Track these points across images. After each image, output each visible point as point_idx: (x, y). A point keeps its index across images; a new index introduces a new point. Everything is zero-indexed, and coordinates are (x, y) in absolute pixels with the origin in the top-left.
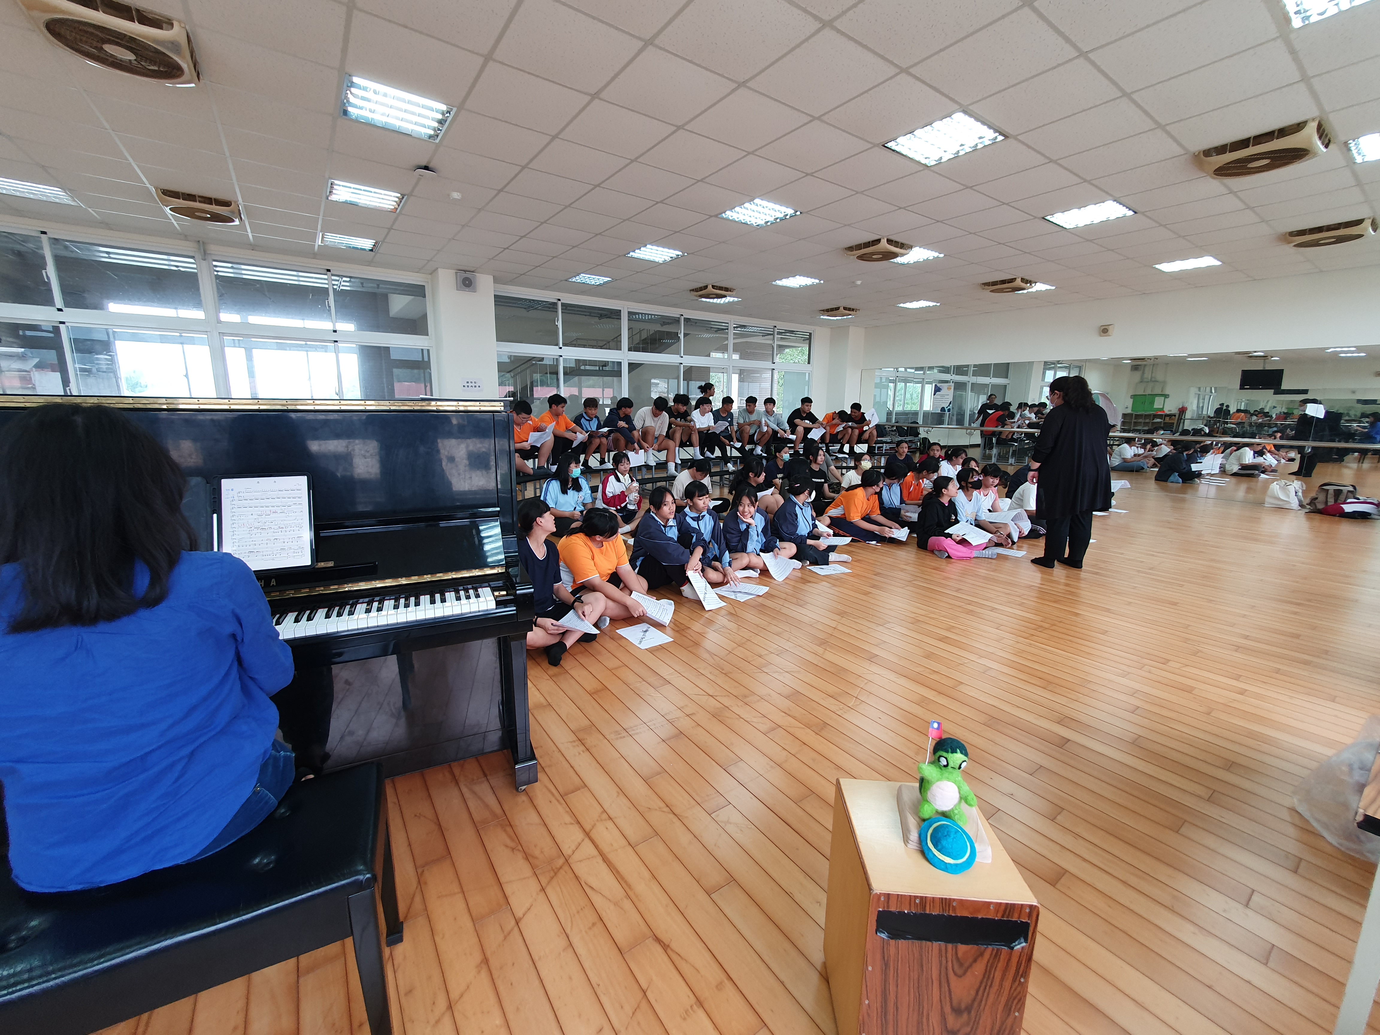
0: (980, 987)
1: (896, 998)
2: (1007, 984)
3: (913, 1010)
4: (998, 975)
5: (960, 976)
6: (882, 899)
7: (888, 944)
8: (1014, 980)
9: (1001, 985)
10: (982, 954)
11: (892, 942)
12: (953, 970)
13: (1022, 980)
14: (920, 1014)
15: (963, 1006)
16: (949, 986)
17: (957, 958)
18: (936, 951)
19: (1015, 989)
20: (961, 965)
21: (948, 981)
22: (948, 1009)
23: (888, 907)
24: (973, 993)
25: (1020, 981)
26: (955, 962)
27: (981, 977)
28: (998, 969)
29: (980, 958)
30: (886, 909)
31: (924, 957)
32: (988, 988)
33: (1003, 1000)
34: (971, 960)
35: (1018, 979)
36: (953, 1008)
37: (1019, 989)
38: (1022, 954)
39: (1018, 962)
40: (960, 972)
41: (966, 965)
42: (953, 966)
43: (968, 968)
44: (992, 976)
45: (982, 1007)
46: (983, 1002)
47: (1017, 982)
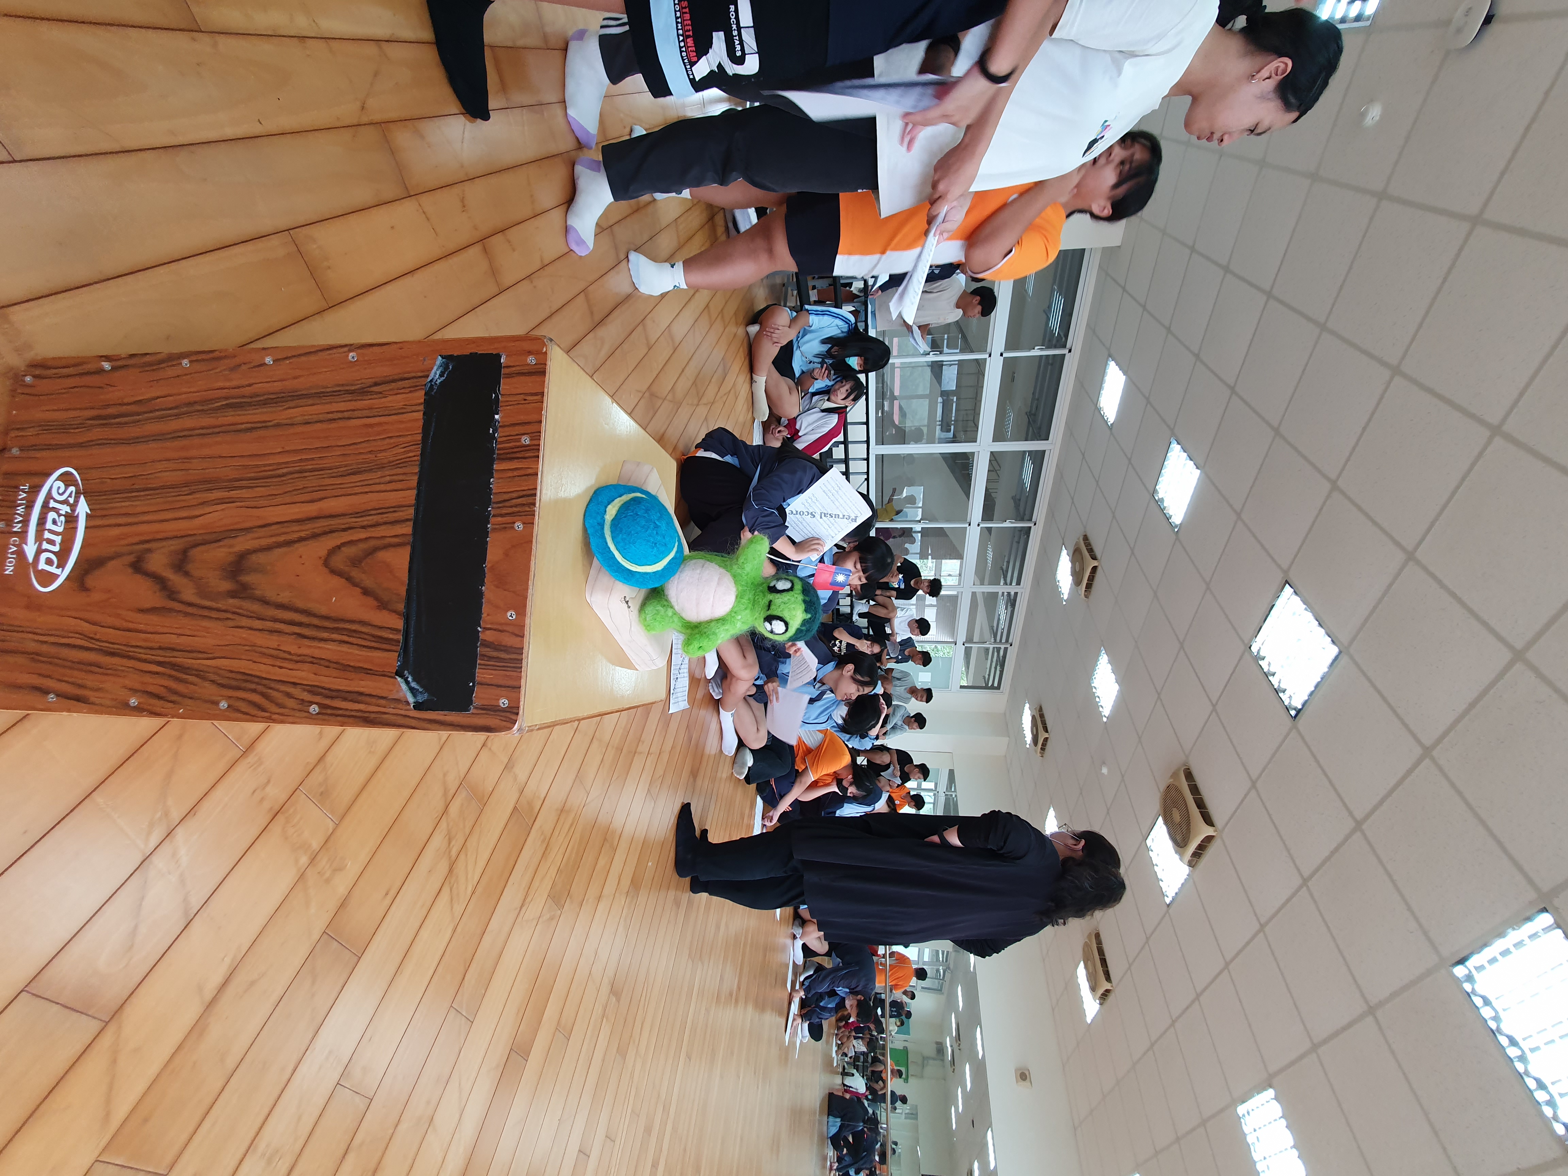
0: (297, 610)
1: (278, 425)
2: (305, 674)
3: (245, 467)
4: (330, 650)
5: (326, 563)
6: (531, 360)
7: (414, 388)
8: (313, 690)
9: (301, 660)
10: (383, 605)
11: (419, 396)
12: (344, 544)
13: (314, 709)
14: (232, 484)
15: (247, 578)
16: (301, 540)
17: (376, 549)
18: (393, 498)
19: (289, 695)
20: (356, 562)
21: (315, 536)
22: (242, 544)
23: (509, 376)
24: (284, 597)
25: (312, 703)
26: (362, 546)
27: (323, 610)
28: (345, 648)
29: (375, 603)
30: (503, 371)
31: (379, 474)
32: (297, 629)
33: (262, 669)
34: (368, 582)
35: (318, 699)
36: (242, 556)
37: (291, 703)
38: (383, 702)
39: (361, 694)
40: (338, 561)
41: (355, 573)
42: (351, 543)
43: (349, 579)
44: (325, 635)
45: (245, 622)
46: (258, 624)
47: (306, 696)
